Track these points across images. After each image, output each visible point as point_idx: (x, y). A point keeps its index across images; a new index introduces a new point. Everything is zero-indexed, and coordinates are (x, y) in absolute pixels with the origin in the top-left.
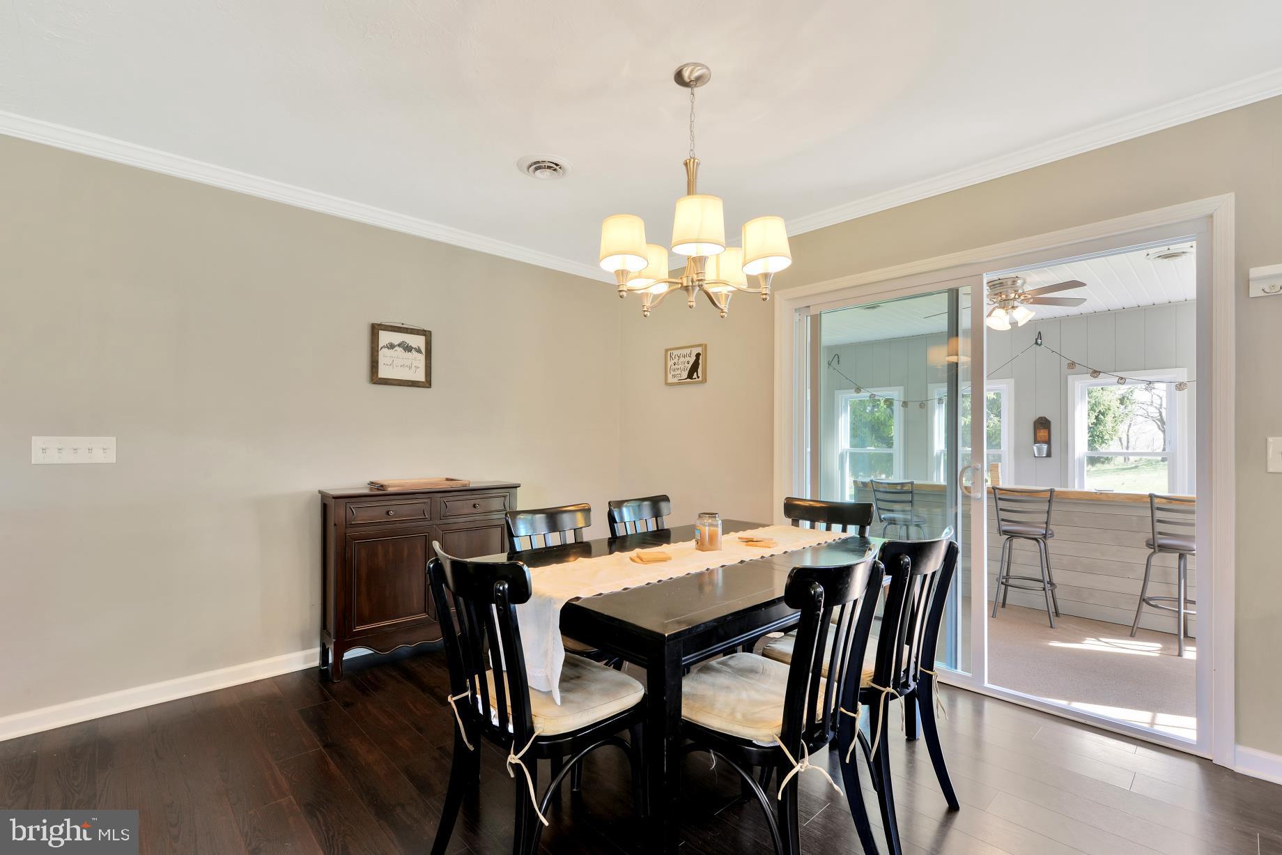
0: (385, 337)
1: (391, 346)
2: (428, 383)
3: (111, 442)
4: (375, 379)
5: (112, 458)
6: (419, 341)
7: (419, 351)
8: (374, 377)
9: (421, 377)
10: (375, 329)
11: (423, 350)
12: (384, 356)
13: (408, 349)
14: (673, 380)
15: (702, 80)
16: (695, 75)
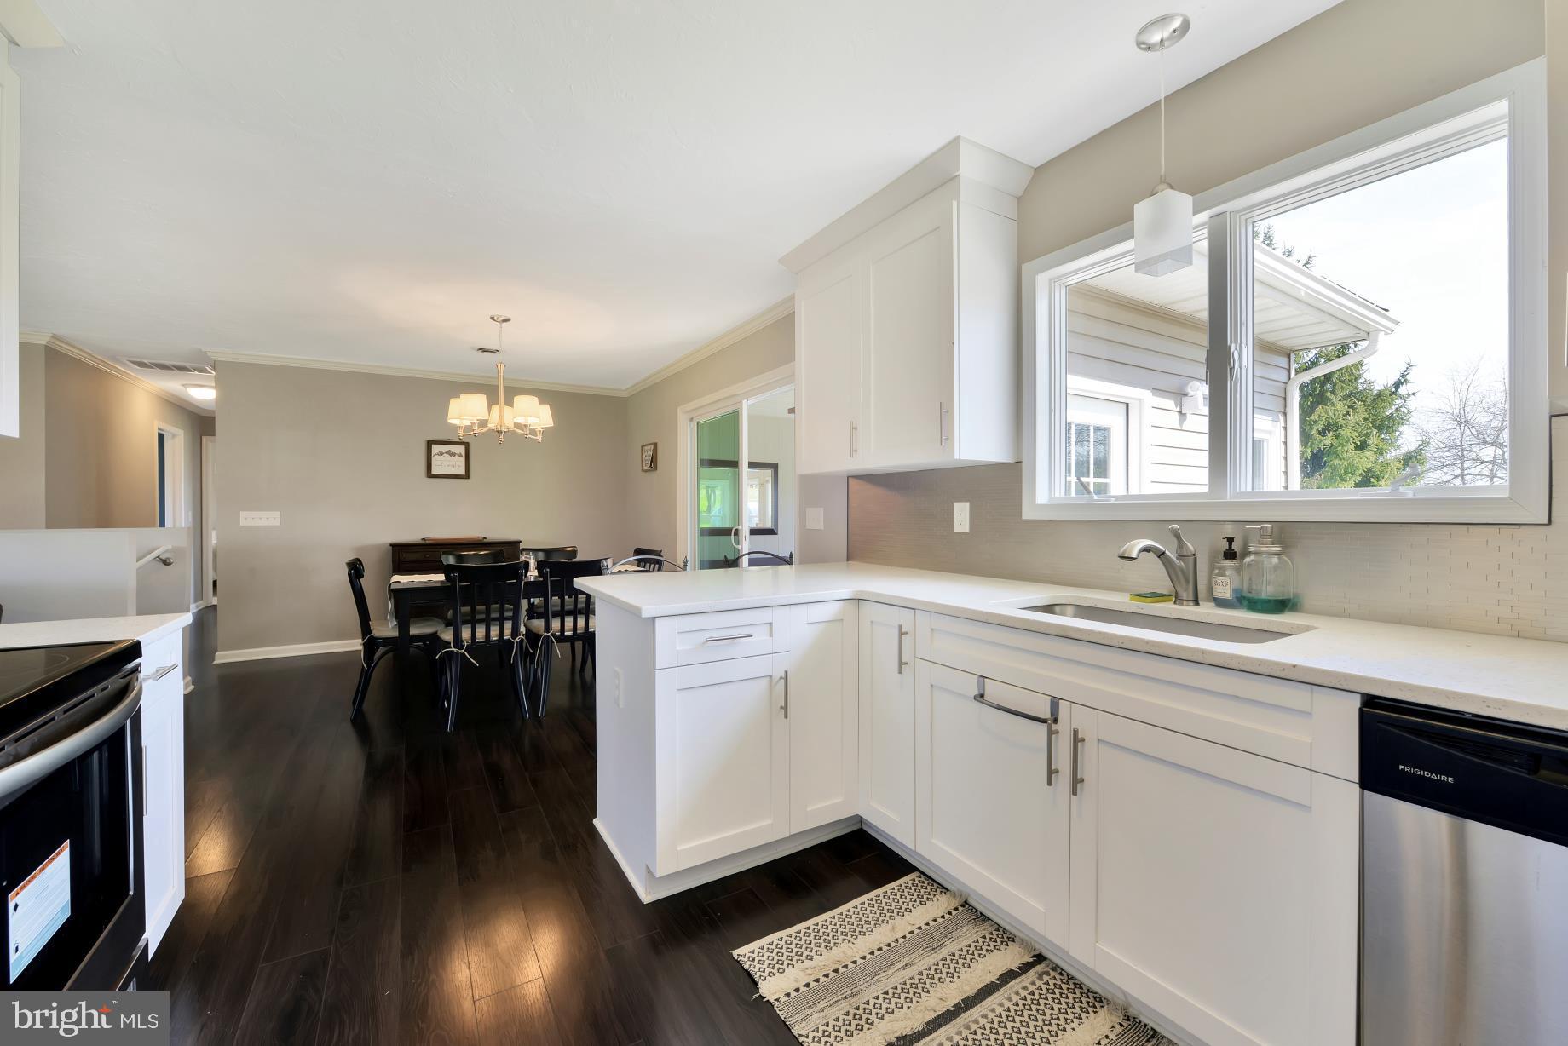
0: (436, 449)
1: (441, 454)
2: (467, 476)
3: (277, 514)
4: (430, 475)
5: (278, 522)
6: (461, 449)
7: (460, 455)
8: (430, 474)
9: (463, 473)
10: (430, 444)
11: (464, 454)
12: (435, 460)
13: (452, 454)
14: (645, 468)
15: (506, 320)
16: (502, 319)
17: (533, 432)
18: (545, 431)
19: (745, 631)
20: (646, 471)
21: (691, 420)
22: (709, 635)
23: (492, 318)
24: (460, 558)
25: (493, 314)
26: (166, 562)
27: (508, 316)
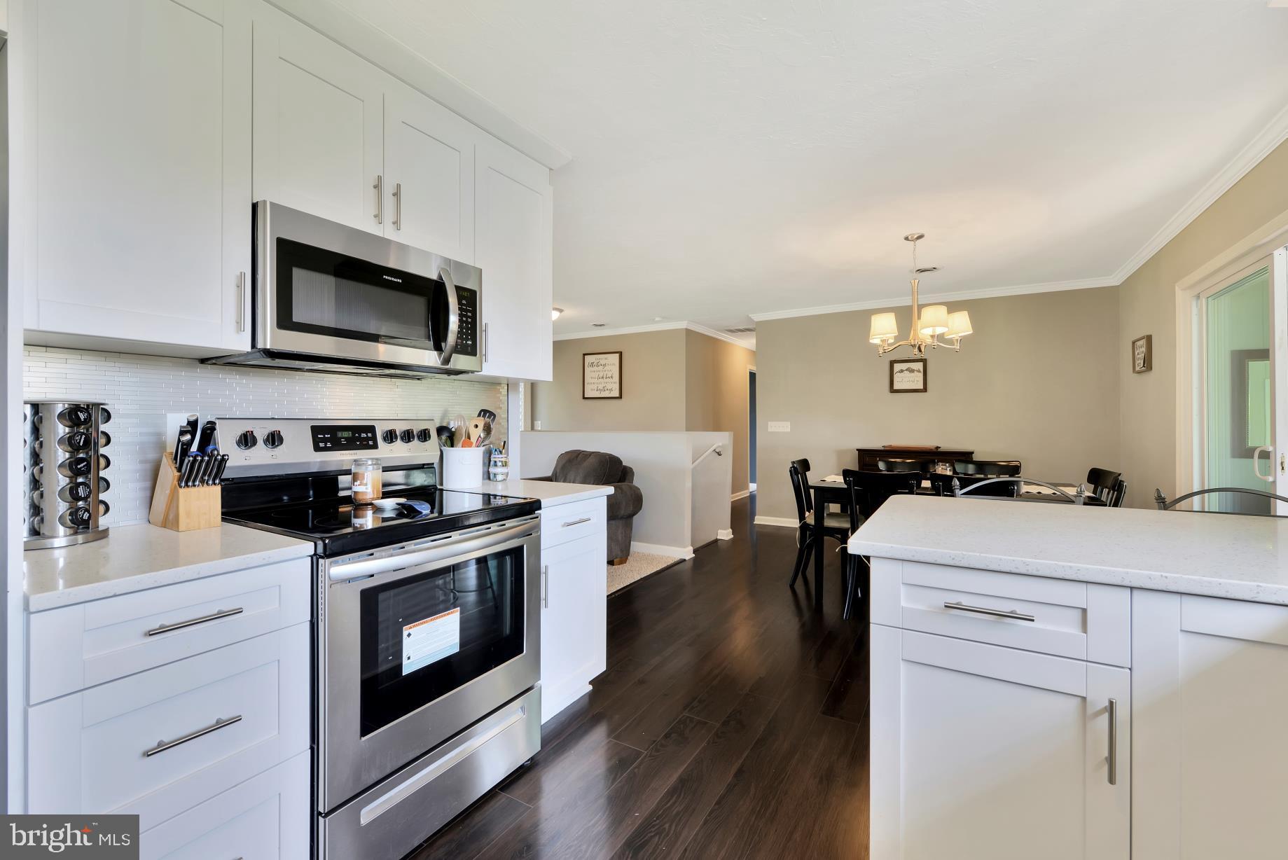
0: (897, 367)
1: (902, 371)
2: (925, 389)
3: (788, 424)
4: (893, 390)
5: (788, 430)
6: (920, 366)
7: (919, 371)
9: (921, 387)
10: (892, 364)
11: (922, 370)
12: (897, 377)
13: (911, 371)
14: (1137, 369)
15: (921, 237)
16: (916, 237)
17: (951, 342)
18: (963, 340)
19: (1021, 609)
20: (1139, 372)
21: (1198, 297)
22: (953, 599)
23: (907, 239)
24: (890, 466)
25: (905, 235)
26: (719, 454)
27: (920, 232)
